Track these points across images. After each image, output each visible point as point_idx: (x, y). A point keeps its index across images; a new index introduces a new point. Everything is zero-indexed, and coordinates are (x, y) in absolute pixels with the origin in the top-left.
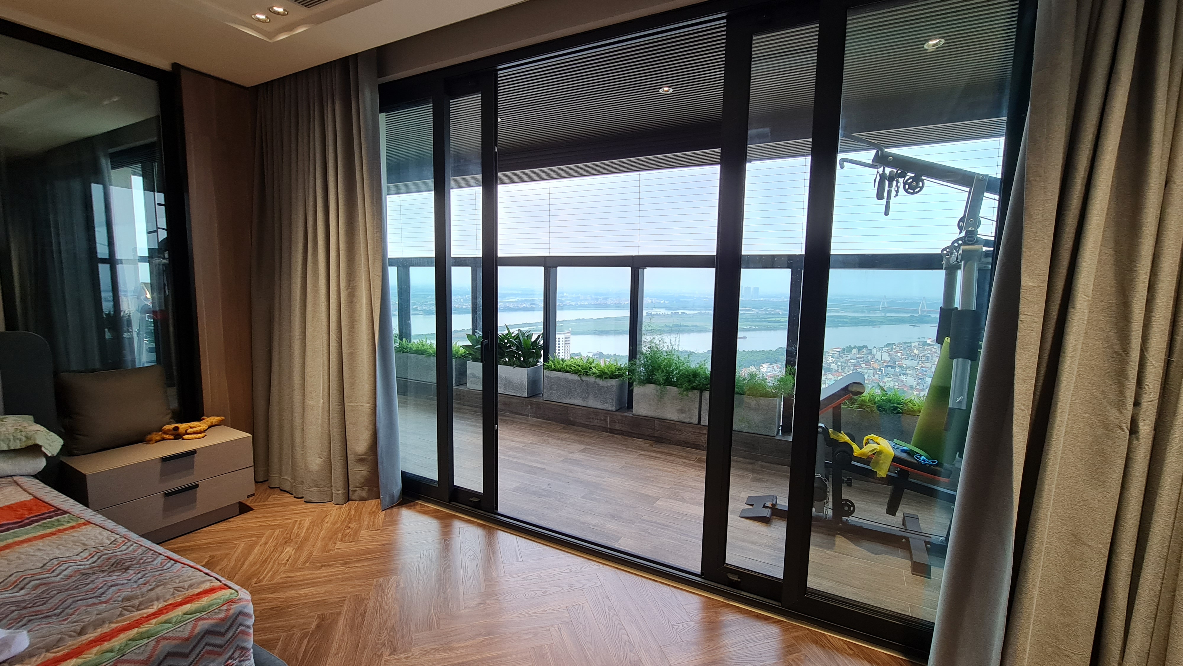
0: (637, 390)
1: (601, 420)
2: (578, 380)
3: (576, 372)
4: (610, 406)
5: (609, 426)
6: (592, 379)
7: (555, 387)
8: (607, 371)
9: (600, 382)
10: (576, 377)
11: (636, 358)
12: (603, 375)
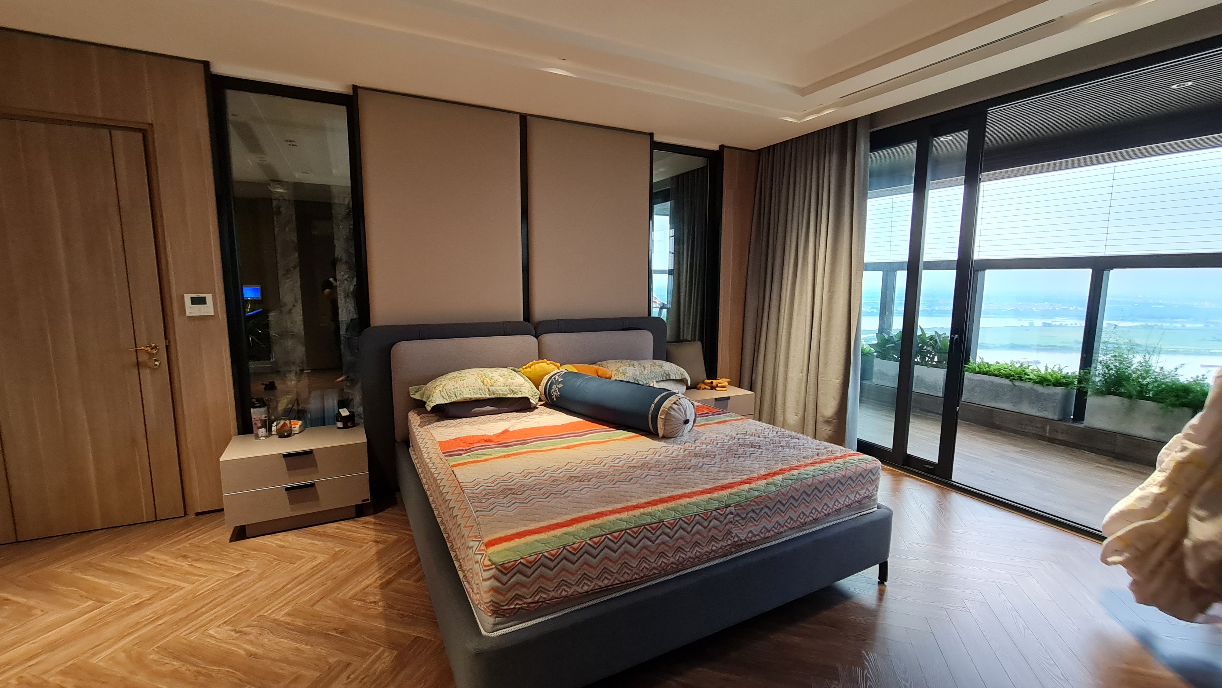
0: (1091, 401)
1: (1037, 427)
2: (1008, 385)
3: (1007, 377)
4: (1051, 414)
5: (1048, 435)
6: (1029, 385)
7: (978, 390)
8: (1049, 377)
9: (1039, 388)
10: (1007, 382)
11: (1091, 366)
12: (1043, 381)
